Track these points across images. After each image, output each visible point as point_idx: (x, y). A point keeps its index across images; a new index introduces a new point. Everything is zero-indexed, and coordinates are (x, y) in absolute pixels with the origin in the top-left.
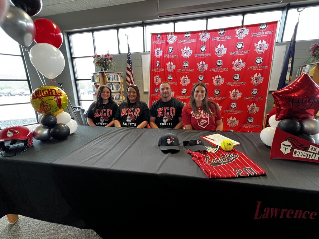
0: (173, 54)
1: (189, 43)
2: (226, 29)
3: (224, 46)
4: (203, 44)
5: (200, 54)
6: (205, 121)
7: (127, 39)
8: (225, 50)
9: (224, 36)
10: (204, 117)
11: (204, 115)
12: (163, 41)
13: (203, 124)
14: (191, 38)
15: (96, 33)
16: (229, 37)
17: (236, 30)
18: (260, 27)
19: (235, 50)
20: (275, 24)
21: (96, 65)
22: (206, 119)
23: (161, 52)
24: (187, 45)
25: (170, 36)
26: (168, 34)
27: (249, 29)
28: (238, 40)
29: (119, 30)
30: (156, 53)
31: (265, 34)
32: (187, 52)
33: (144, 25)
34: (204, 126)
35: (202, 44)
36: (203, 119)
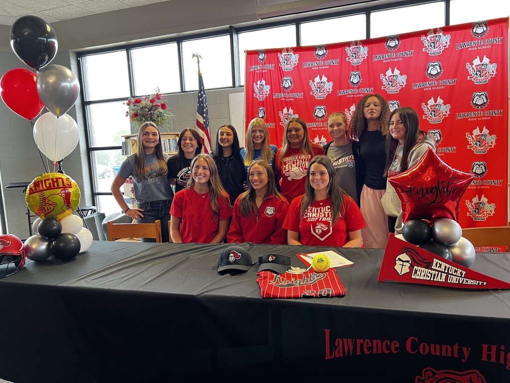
0: (292, 91)
1: (326, 67)
2: (401, 37)
3: (399, 72)
4: (356, 68)
5: (349, 89)
6: (324, 226)
7: (198, 63)
8: (402, 80)
9: (399, 51)
10: (324, 219)
11: (325, 216)
12: (270, 67)
13: (320, 232)
14: (328, 59)
15: (135, 52)
16: (408, 54)
17: (423, 38)
18: (474, 31)
19: (425, 79)
20: (504, 24)
21: (133, 120)
22: (327, 223)
23: (267, 89)
24: (320, 73)
25: (285, 55)
26: (280, 51)
27: (449, 35)
28: (428, 58)
29: (183, 43)
30: (256, 90)
31: (486, 44)
32: (322, 86)
33: (233, 31)
34: (322, 235)
35: (354, 69)
36: (321, 222)
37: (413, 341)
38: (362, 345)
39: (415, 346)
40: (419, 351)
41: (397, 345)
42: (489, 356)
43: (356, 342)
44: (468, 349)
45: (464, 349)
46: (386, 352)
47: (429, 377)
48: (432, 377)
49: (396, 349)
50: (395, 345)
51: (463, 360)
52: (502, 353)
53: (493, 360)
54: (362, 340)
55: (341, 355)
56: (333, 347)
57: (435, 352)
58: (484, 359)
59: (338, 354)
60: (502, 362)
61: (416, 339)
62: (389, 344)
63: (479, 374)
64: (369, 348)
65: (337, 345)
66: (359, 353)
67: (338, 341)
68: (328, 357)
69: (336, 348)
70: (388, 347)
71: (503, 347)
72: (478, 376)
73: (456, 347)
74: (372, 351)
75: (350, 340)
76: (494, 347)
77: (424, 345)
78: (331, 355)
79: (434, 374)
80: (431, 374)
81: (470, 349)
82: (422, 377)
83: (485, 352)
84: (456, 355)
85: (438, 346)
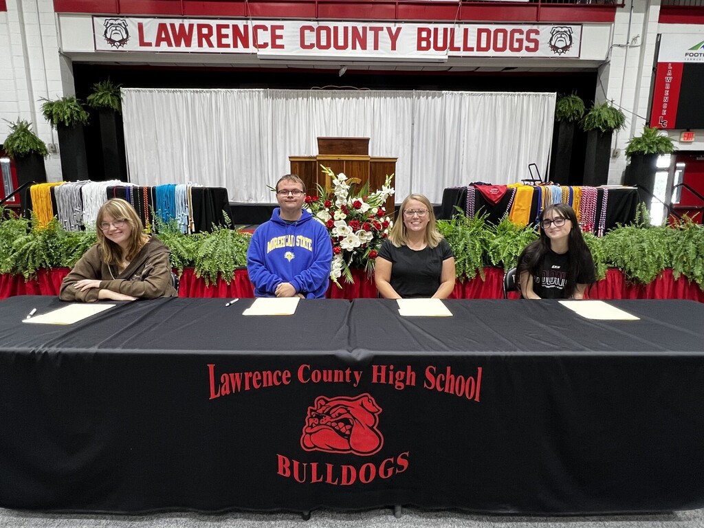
37: (305, 369)
38: (251, 379)
39: (307, 374)
40: (311, 379)
41: (289, 375)
42: (379, 378)
43: (244, 376)
44: (359, 373)
45: (356, 373)
46: (277, 384)
47: (321, 406)
48: (325, 405)
49: (288, 379)
50: (287, 375)
51: (354, 385)
52: (391, 373)
53: (383, 381)
54: (251, 373)
55: (228, 392)
56: (218, 384)
57: (327, 378)
58: (375, 380)
59: (225, 391)
60: (391, 382)
61: (309, 367)
62: (280, 375)
63: (370, 397)
64: (258, 382)
65: (222, 382)
66: (247, 388)
67: (224, 377)
68: (213, 396)
69: (222, 385)
70: (279, 379)
71: (392, 367)
72: (369, 399)
73: (348, 372)
74: (262, 384)
75: (237, 374)
76: (383, 368)
77: (316, 373)
78: (216, 394)
79: (327, 402)
80: (323, 403)
81: (361, 372)
82: (314, 407)
83: (375, 374)
84: (348, 380)
85: (330, 372)
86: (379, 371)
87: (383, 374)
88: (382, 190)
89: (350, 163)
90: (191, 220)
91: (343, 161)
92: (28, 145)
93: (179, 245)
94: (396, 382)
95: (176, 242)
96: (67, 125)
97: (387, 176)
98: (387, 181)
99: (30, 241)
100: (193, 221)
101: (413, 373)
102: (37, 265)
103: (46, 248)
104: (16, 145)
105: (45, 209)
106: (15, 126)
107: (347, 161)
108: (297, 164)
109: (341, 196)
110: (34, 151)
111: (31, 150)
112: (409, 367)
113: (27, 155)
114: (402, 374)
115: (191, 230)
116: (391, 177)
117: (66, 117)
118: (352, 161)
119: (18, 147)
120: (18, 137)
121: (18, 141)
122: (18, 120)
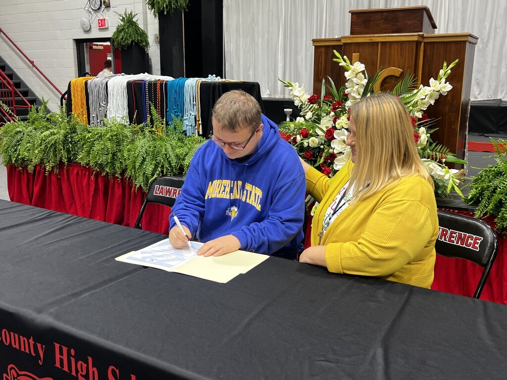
86: (61, 353)
87: (65, 358)
88: (429, 86)
89: (388, 45)
90: (199, 121)
91: (377, 43)
92: (130, 37)
93: (170, 149)
94: (79, 375)
95: (168, 146)
96: (165, 13)
97: (445, 64)
98: (442, 72)
99: (55, 134)
100: (200, 122)
101: (95, 369)
102: (58, 159)
103: (65, 142)
104: (121, 37)
105: (80, 104)
106: (123, 18)
107: (383, 43)
108: (323, 49)
109: (353, 94)
110: (135, 42)
111: (132, 42)
112: (90, 359)
113: (130, 47)
114: (85, 366)
115: (199, 132)
116: (451, 66)
117: (165, 5)
118: (391, 43)
119: (122, 39)
120: (123, 29)
121: (123, 33)
122: (126, 13)
